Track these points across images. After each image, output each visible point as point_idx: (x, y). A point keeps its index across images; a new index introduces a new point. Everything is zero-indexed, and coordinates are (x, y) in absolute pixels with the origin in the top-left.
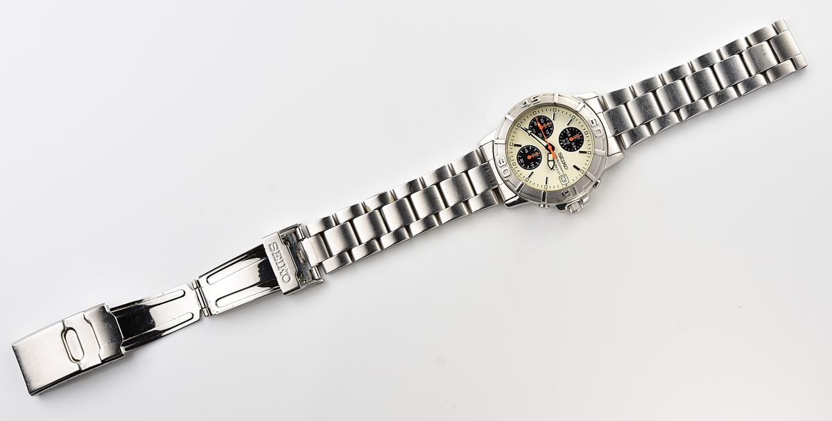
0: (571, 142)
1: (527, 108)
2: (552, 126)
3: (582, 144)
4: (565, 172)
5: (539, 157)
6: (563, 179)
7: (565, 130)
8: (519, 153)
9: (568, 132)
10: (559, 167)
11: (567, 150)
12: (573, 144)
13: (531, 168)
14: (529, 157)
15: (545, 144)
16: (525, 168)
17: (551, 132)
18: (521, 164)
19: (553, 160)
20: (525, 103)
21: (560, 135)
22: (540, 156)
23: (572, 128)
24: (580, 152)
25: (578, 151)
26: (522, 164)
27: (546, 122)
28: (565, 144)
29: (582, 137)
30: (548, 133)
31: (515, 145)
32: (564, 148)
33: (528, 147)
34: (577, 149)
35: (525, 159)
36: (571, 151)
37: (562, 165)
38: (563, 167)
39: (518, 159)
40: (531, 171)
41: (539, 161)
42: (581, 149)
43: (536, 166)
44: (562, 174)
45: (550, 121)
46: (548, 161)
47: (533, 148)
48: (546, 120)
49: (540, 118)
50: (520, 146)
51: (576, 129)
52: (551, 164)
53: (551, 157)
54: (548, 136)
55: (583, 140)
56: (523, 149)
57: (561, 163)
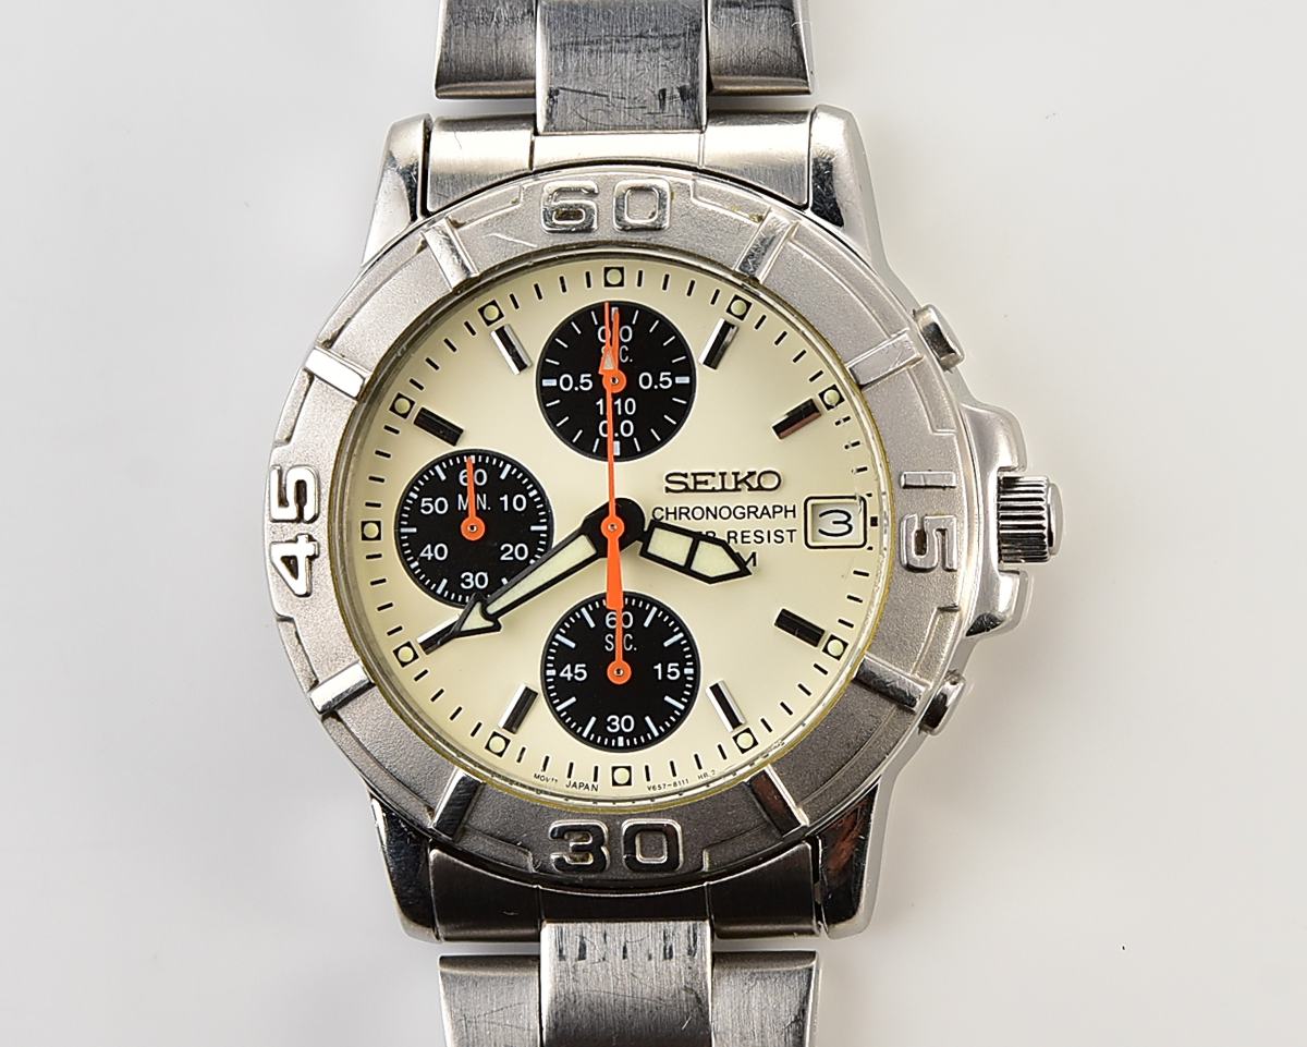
0: (631, 389)
1: (323, 564)
2: (490, 462)
3: (667, 328)
4: (791, 496)
5: (640, 615)
6: (828, 524)
7: (545, 395)
8: (572, 721)
9: (564, 382)
10: (751, 524)
11: (668, 433)
12: (645, 379)
13: (687, 689)
14: (619, 673)
15: (583, 548)
16: (670, 721)
17: (521, 480)
18: (639, 740)
19: (697, 538)
20: (290, 562)
21: (565, 434)
22: (637, 604)
23: (551, 349)
24: (713, 360)
25: (702, 371)
26: (642, 728)
27: (452, 489)
28: (628, 428)
29: (626, 309)
30: (519, 503)
31: (514, 723)
32: (650, 446)
33: (555, 656)
34: (688, 368)
35: (620, 700)
36: (682, 414)
37: (745, 498)
38: (760, 500)
39: (602, 740)
40: (705, 695)
41: (668, 622)
42: (700, 353)
43: (686, 653)
44: (797, 523)
45: (454, 464)
46: (686, 569)
47: (571, 624)
48: (435, 482)
49: (408, 512)
50: (528, 697)
51: (564, 330)
52: (712, 560)
53: (669, 546)
54: (540, 509)
55: (648, 315)
56: (557, 689)
57: (732, 500)
